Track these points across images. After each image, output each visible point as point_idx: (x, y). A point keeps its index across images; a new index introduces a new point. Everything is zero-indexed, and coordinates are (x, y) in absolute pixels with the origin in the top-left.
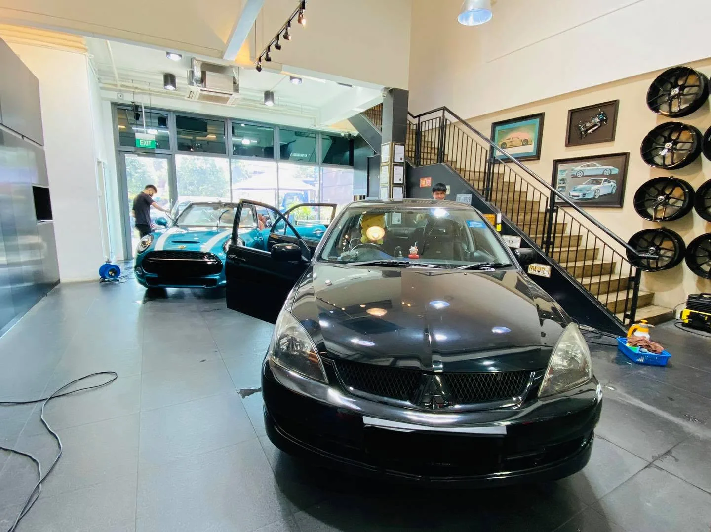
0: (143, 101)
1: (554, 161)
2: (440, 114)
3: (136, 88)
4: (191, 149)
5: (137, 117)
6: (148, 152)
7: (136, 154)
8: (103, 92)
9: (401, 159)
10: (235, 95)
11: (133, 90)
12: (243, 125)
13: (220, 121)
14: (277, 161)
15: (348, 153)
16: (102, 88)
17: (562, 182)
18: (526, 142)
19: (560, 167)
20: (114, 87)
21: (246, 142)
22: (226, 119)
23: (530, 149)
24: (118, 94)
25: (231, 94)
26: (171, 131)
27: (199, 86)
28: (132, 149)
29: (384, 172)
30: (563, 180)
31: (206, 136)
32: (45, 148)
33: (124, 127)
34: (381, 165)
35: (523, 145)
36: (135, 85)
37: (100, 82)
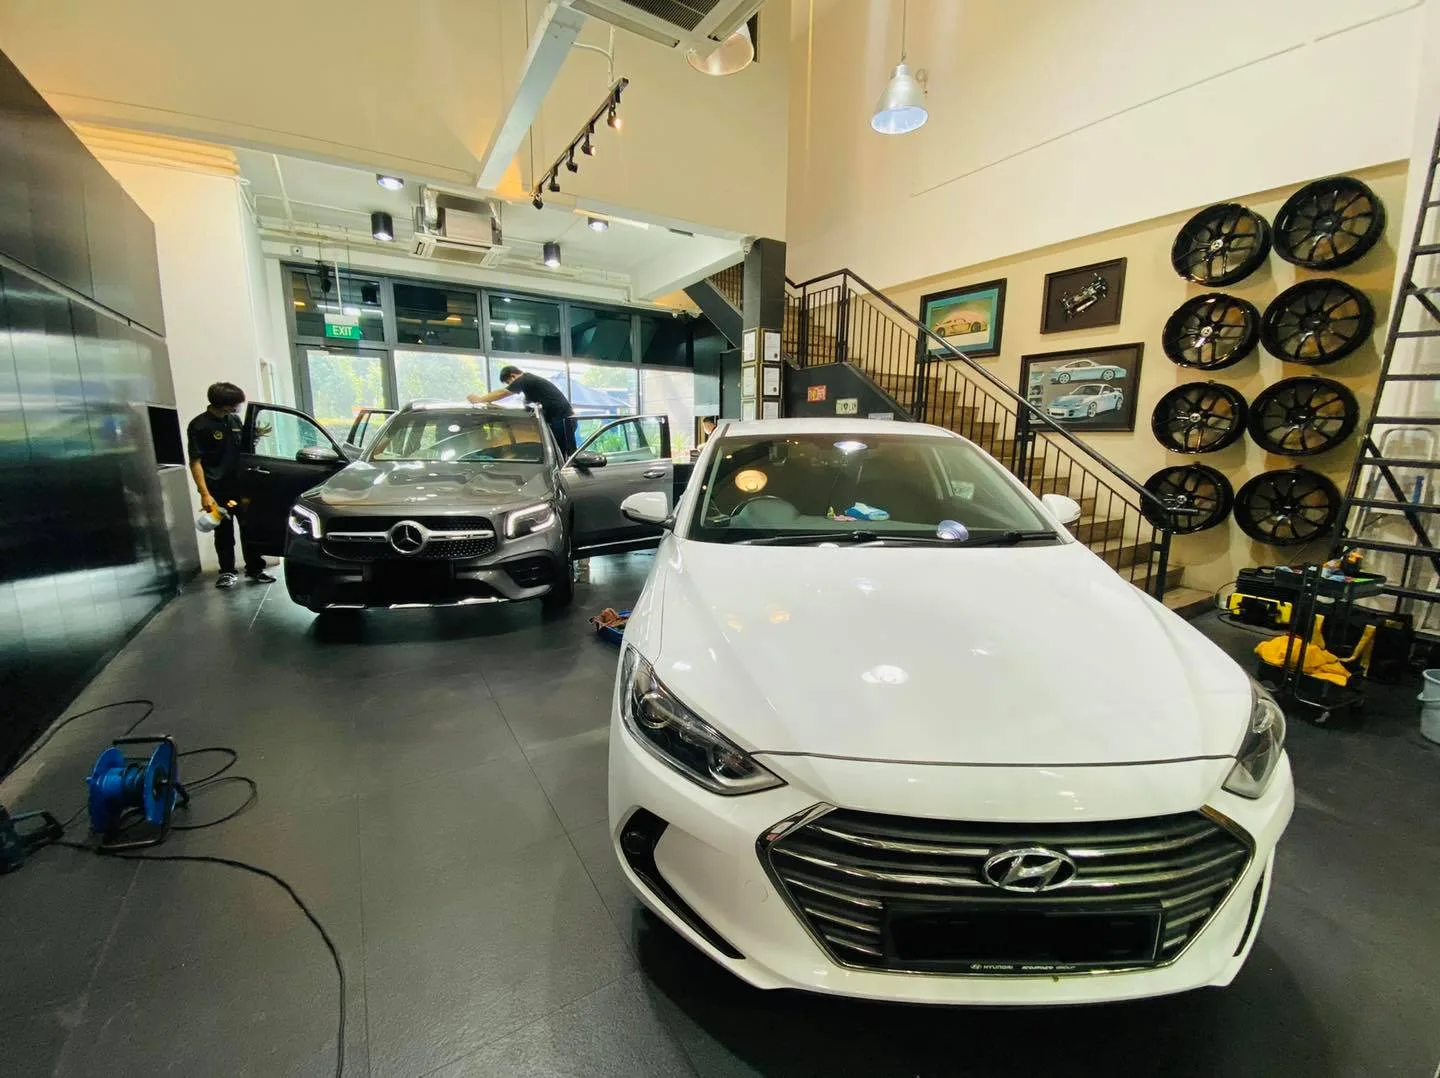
0: (336, 257)
1: (1023, 357)
2: (838, 280)
3: (326, 238)
4: (420, 341)
5: (327, 285)
6: (343, 346)
7: (325, 349)
8: (265, 243)
9: (776, 356)
10: (496, 250)
11: (318, 240)
12: (507, 300)
13: (468, 294)
14: (567, 360)
15: (683, 346)
16: (264, 238)
17: (1036, 391)
18: (976, 327)
19: (1033, 367)
20: (286, 236)
21: (513, 328)
22: (479, 288)
23: (984, 338)
24: (292, 247)
25: (489, 248)
26: (385, 311)
27: (434, 234)
28: (319, 341)
29: (749, 377)
30: (1037, 387)
31: (444, 318)
32: (168, 341)
33: (303, 304)
34: (743, 365)
35: (972, 331)
36: (321, 232)
37: (261, 227)
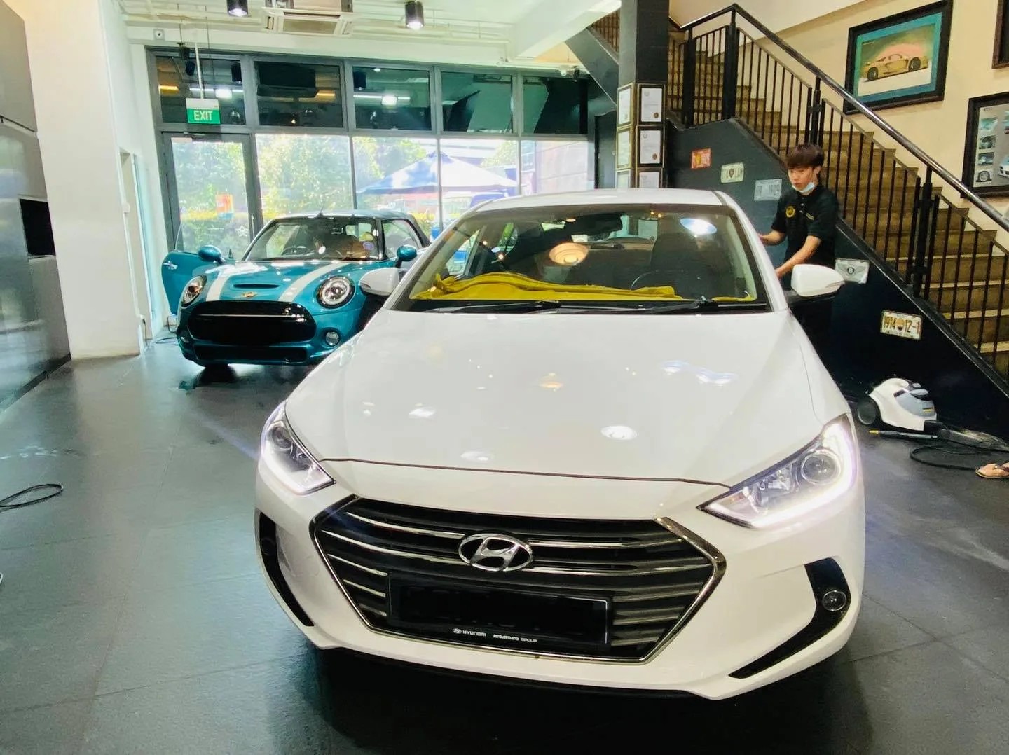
0: (196, 39)
1: (971, 100)
2: (726, 19)
3: (183, 18)
4: (293, 122)
5: (190, 69)
6: (209, 132)
7: (188, 136)
8: (130, 28)
9: (656, 115)
10: (345, 17)
11: (179, 22)
12: (377, 70)
13: (333, 66)
15: (577, 109)
16: (128, 23)
17: (987, 144)
18: (915, 65)
19: (983, 113)
20: (146, 20)
21: (390, 100)
22: (341, 61)
23: (924, 78)
24: (155, 30)
25: (338, 16)
26: (247, 91)
27: (282, 7)
28: (182, 127)
30: (988, 139)
31: (314, 95)
32: (41, 135)
33: (175, 88)
34: (618, 129)
35: (911, 70)
36: (181, 13)
37: (124, 13)
